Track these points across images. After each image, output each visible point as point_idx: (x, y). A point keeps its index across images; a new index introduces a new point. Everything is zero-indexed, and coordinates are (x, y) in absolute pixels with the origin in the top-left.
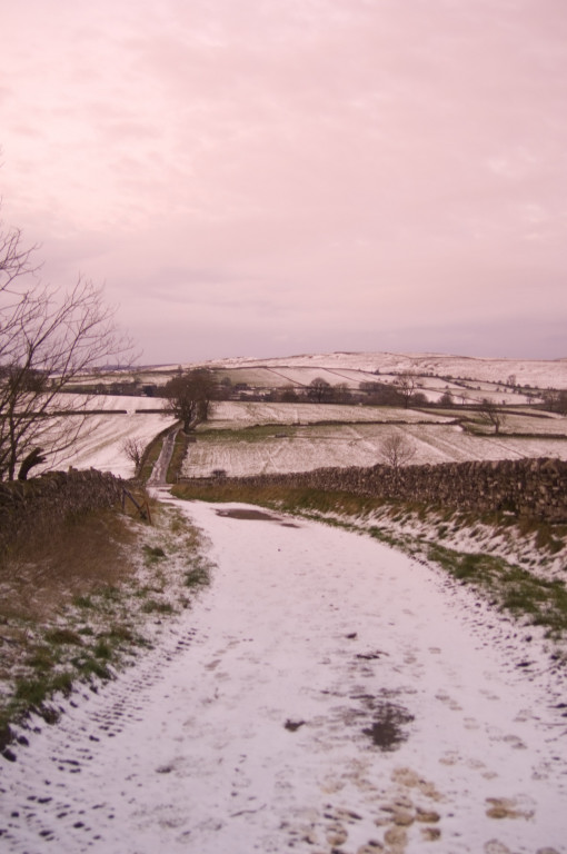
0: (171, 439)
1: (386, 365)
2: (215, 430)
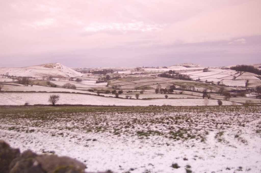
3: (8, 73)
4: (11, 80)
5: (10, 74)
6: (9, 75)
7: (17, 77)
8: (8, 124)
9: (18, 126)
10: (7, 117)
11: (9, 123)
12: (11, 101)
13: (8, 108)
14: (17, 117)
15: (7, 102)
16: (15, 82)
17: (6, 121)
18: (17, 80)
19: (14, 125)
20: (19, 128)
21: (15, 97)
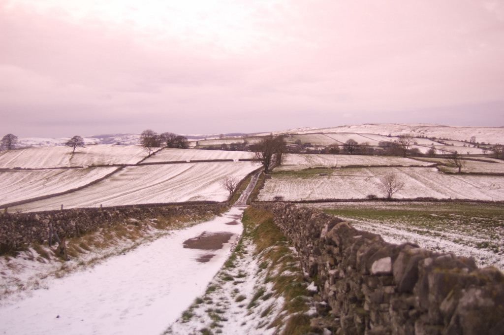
0: (256, 177)
1: (395, 131)
2: (284, 171)
3: (474, 138)
4: (480, 151)
5: (479, 140)
6: (476, 142)
7: (492, 146)
8: (474, 235)
9: (495, 241)
10: (473, 222)
11: (477, 234)
12: (479, 193)
13: (473, 205)
14: (491, 223)
15: (472, 194)
16: (488, 156)
17: (470, 230)
18: (493, 151)
19: (486, 239)
20: (496, 245)
21: (488, 184)
